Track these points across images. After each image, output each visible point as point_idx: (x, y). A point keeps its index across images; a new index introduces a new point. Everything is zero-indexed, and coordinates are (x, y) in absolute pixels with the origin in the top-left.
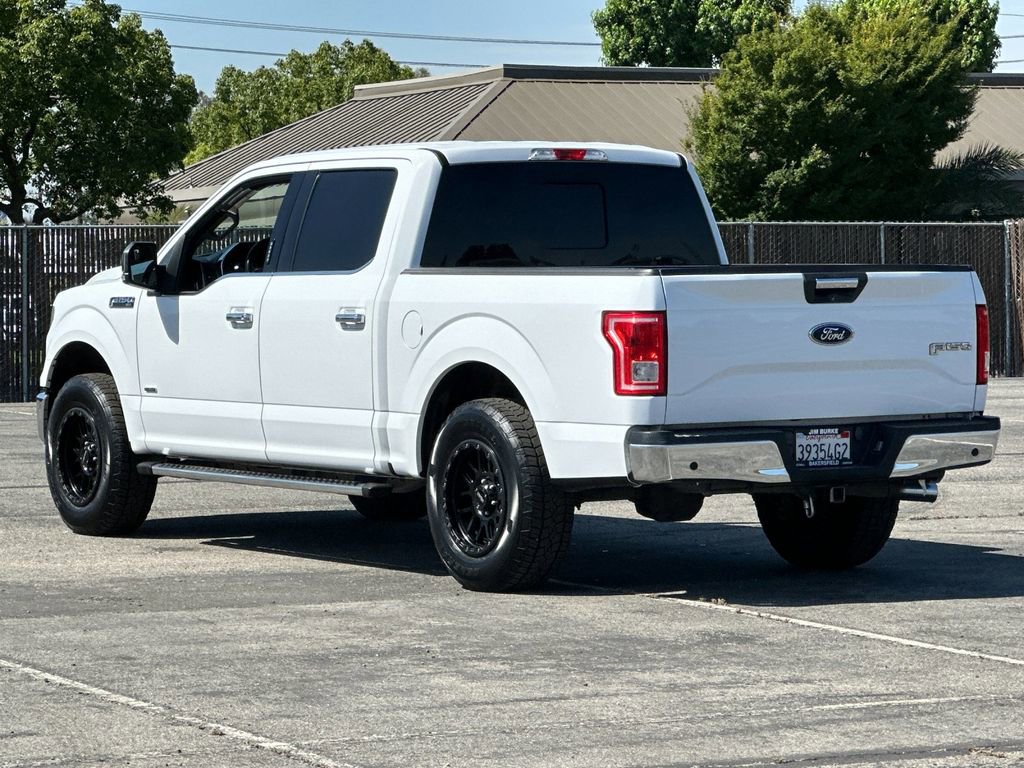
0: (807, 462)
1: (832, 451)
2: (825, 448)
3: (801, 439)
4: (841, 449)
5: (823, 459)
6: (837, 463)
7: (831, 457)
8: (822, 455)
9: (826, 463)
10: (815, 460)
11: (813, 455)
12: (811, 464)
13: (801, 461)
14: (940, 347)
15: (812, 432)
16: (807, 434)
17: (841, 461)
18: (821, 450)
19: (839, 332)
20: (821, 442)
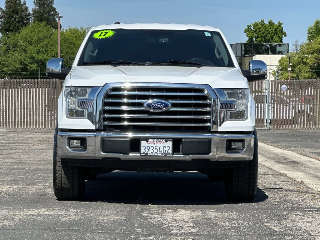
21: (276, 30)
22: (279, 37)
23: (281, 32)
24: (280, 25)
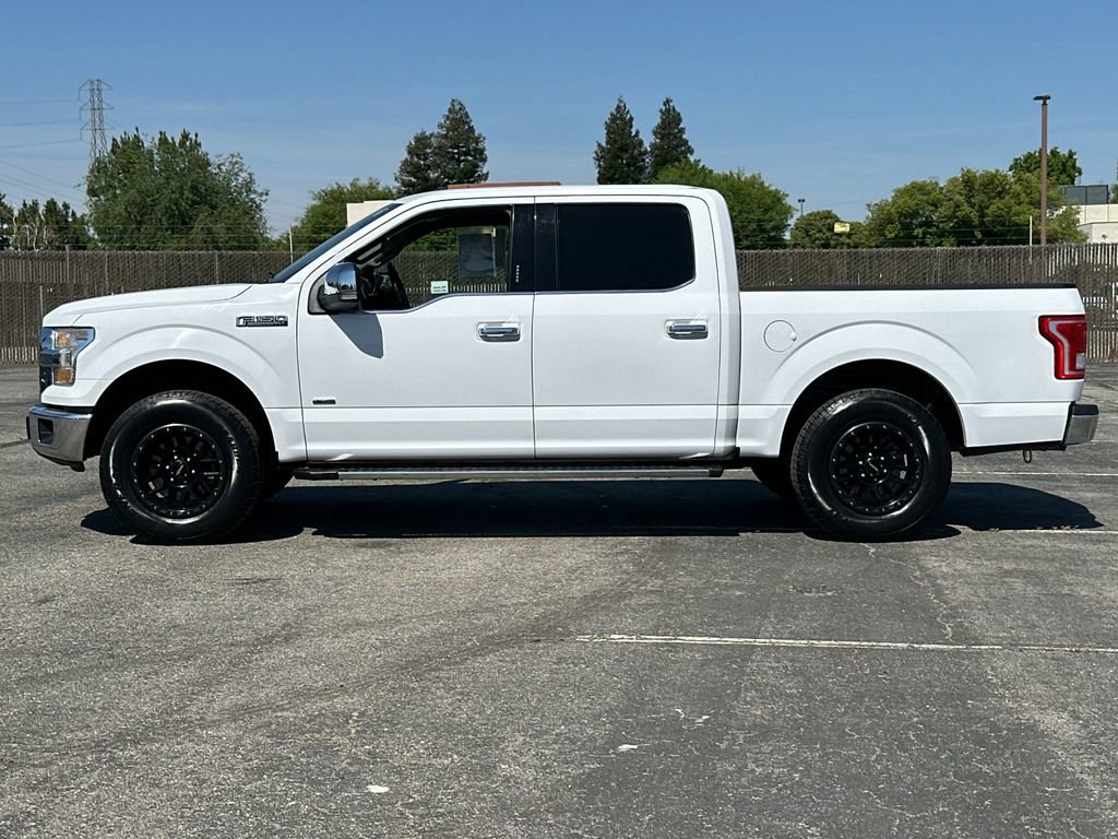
21: (1064, 164)
22: (1069, 176)
23: (1074, 167)
24: (1071, 154)
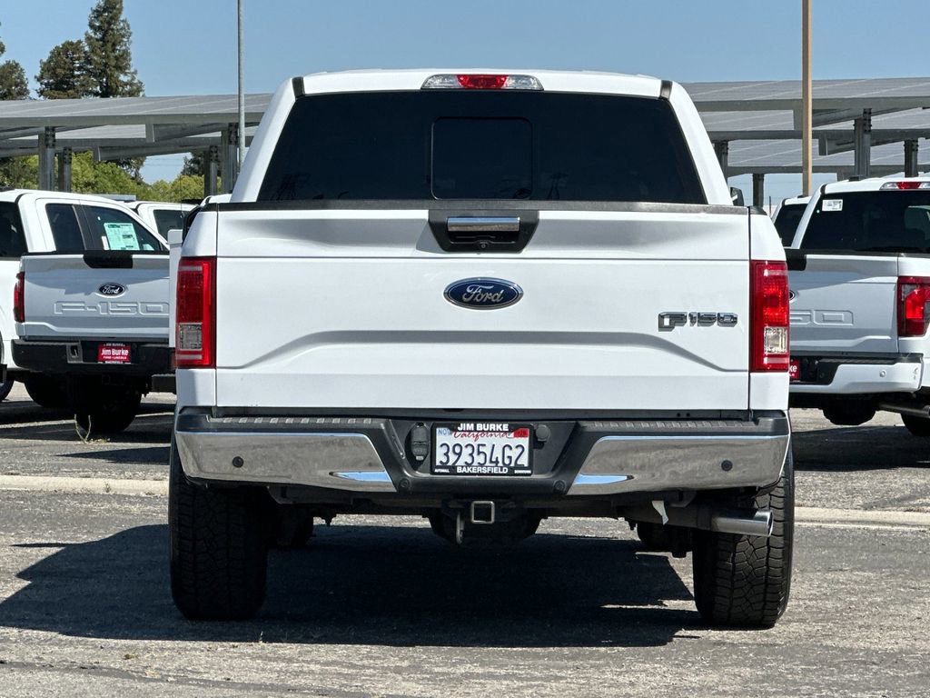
0: (453, 468)
1: (498, 454)
2: (487, 450)
3: (443, 437)
4: (514, 453)
5: (481, 465)
6: (506, 470)
7: (497, 462)
8: (480, 459)
9: (485, 470)
10: (468, 465)
11: (465, 458)
12: (459, 470)
13: (444, 465)
14: (678, 319)
15: (462, 426)
16: (454, 429)
17: (511, 470)
18: (479, 453)
19: (493, 291)
20: (479, 442)
